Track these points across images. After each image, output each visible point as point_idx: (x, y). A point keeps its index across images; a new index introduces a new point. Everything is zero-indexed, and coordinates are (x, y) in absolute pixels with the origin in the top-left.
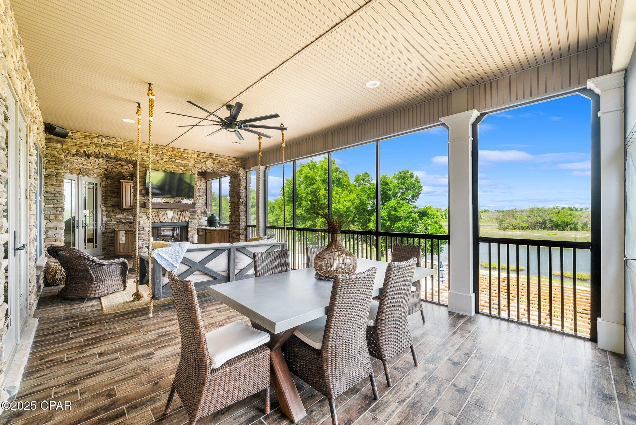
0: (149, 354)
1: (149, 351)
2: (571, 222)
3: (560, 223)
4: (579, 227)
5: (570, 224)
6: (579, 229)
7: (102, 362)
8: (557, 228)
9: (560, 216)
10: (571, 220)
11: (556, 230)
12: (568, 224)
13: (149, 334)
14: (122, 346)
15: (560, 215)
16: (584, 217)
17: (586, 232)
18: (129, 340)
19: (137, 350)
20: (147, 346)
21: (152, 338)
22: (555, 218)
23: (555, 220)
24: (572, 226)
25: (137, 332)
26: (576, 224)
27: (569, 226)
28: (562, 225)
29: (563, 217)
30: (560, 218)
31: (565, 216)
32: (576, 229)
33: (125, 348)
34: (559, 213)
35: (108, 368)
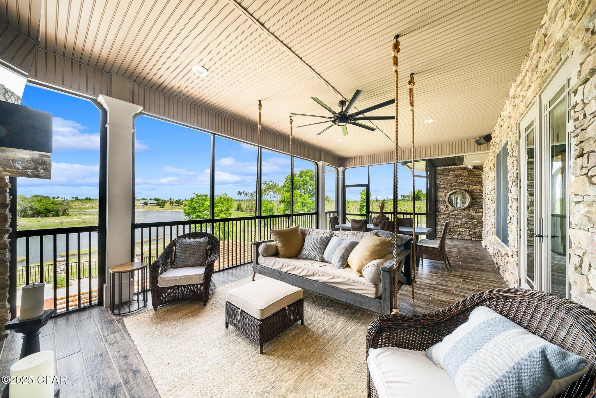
0: (439, 285)
1: (437, 286)
2: (53, 209)
3: (41, 210)
4: (61, 213)
5: (52, 211)
6: (60, 215)
7: (465, 293)
8: (39, 215)
9: (42, 204)
10: (53, 208)
11: (38, 217)
12: (50, 211)
13: (427, 293)
14: (450, 295)
15: (42, 202)
16: (65, 204)
17: (66, 217)
18: (444, 296)
19: (443, 289)
20: (436, 288)
21: (428, 291)
22: (37, 206)
23: (37, 208)
24: (54, 213)
25: (434, 299)
26: (58, 211)
27: (51, 213)
28: (44, 212)
29: (45, 205)
30: (42, 206)
31: (48, 204)
32: (58, 215)
33: (449, 293)
34: (40, 201)
35: (462, 289)
